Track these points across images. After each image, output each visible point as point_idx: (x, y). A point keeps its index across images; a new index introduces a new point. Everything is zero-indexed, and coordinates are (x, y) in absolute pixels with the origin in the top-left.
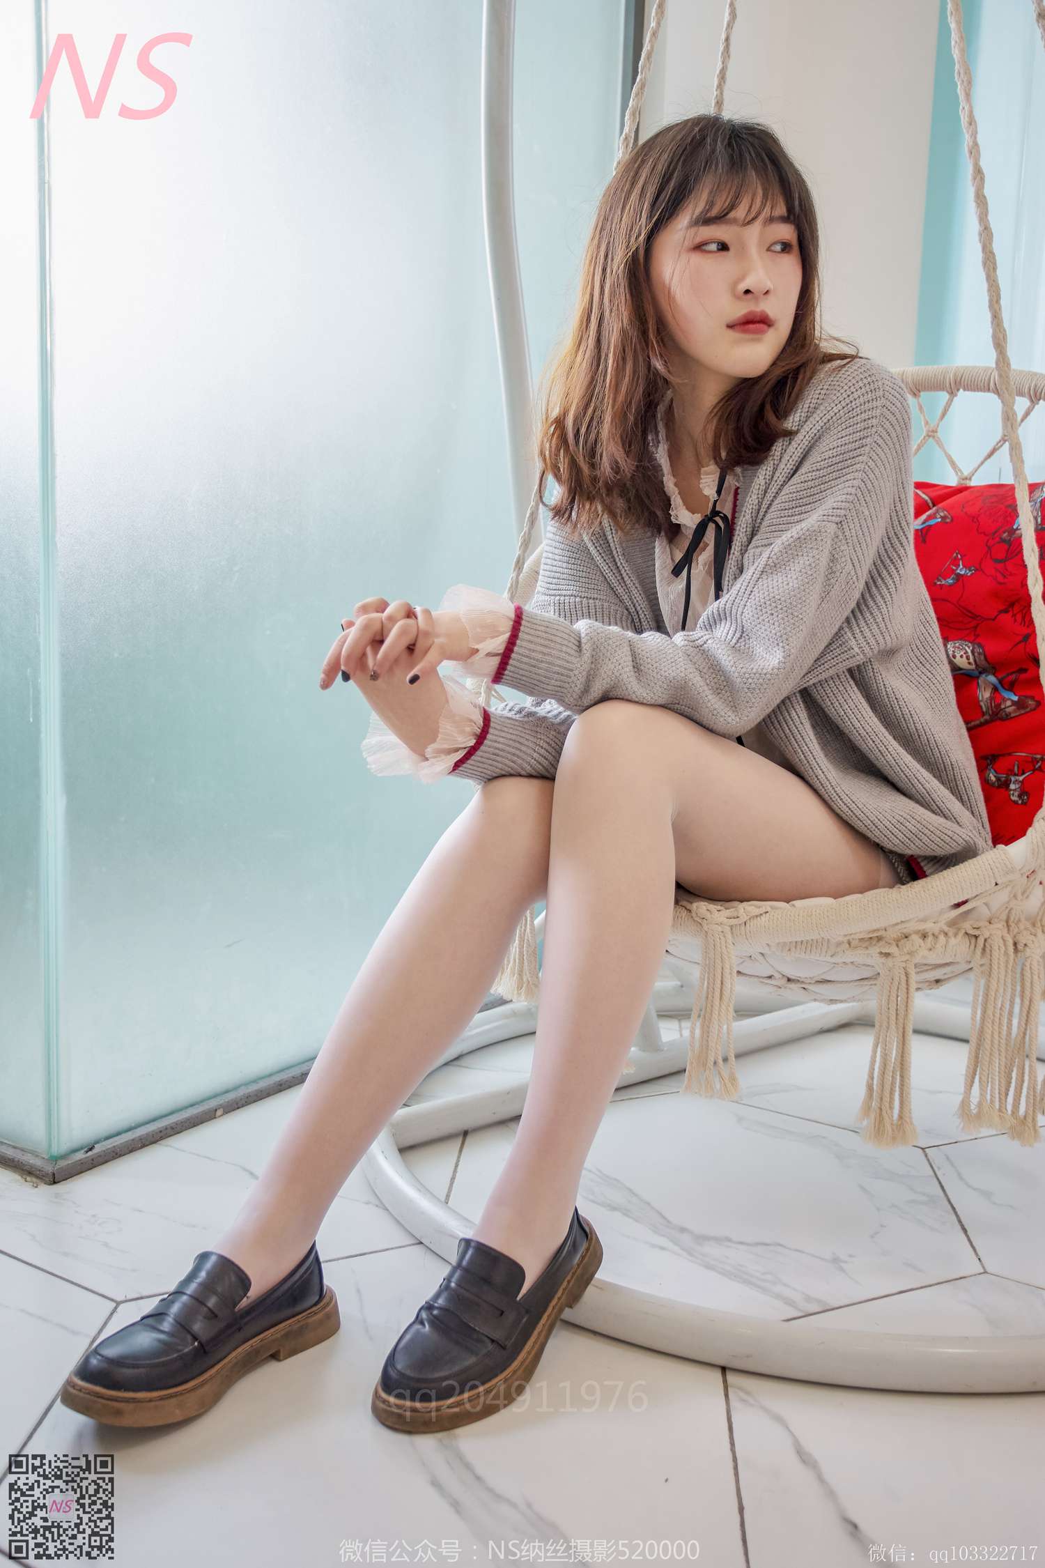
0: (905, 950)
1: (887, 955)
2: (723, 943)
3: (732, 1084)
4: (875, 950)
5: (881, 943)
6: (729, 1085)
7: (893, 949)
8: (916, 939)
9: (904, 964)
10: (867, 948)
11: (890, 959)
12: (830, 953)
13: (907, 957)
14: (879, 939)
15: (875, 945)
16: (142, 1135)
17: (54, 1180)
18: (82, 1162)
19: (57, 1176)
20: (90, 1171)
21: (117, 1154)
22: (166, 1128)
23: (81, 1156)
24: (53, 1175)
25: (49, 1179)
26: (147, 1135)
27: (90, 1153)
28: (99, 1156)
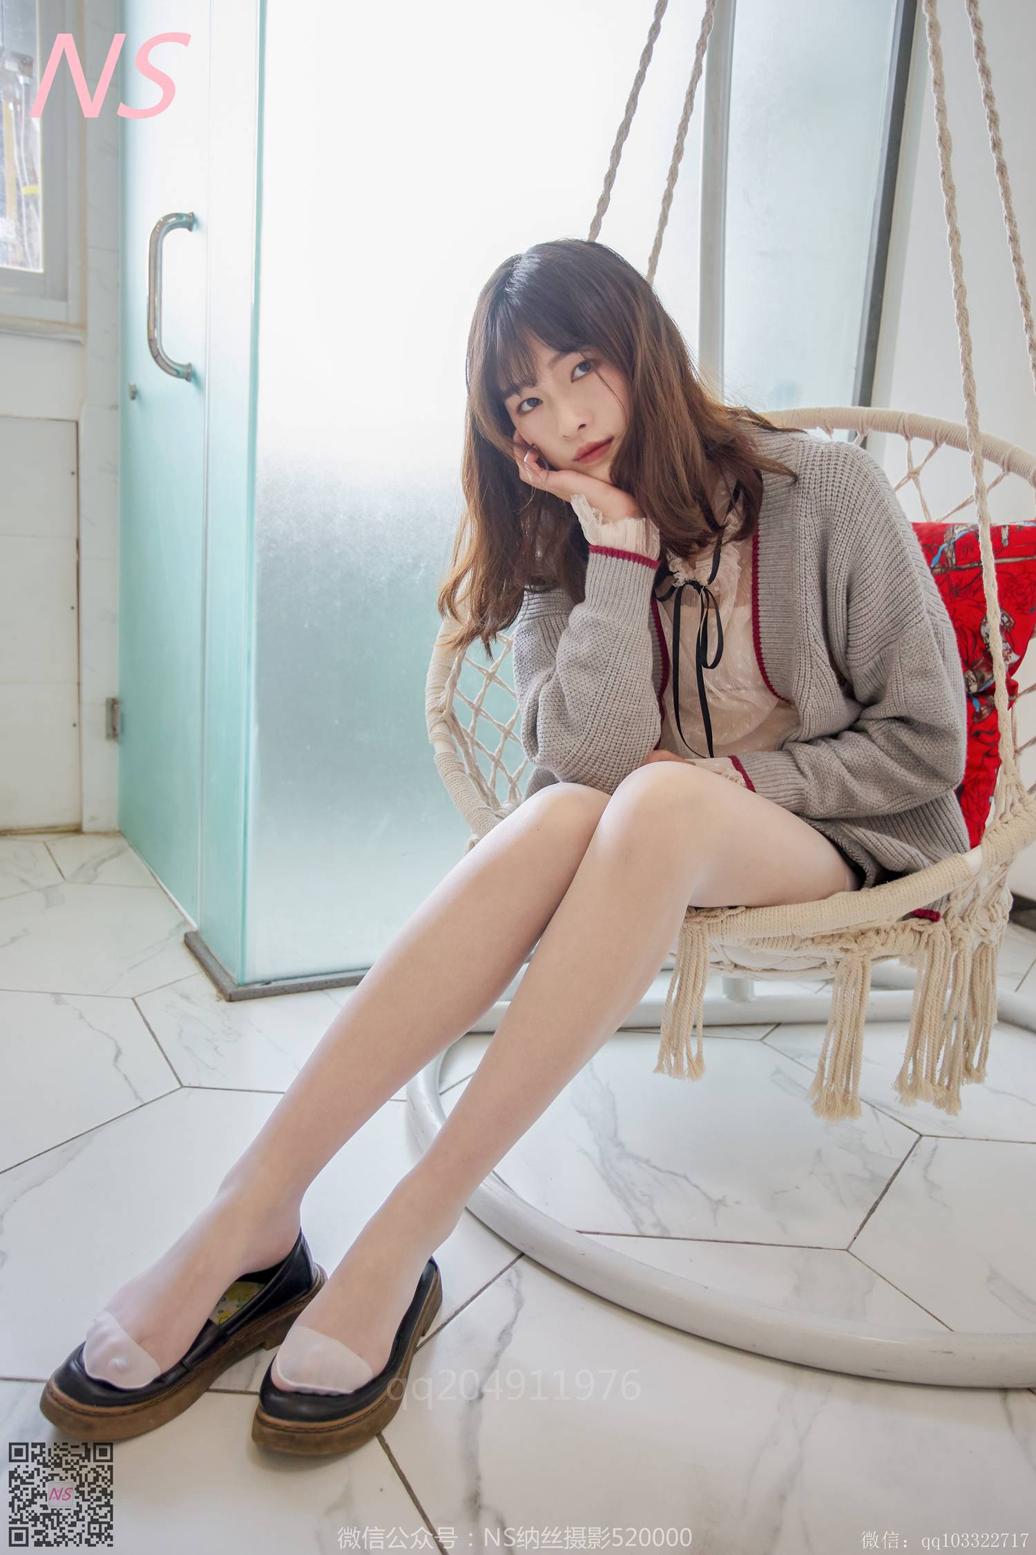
0: (863, 946)
1: (847, 950)
2: (701, 939)
3: (698, 1065)
4: (836, 947)
5: (842, 940)
6: (696, 1066)
7: (853, 946)
8: (871, 934)
9: (862, 959)
10: (829, 944)
11: (849, 954)
12: (794, 947)
13: (865, 952)
14: (841, 936)
15: (837, 941)
16: (310, 982)
17: (231, 999)
18: (255, 991)
19: (232, 997)
20: (259, 999)
21: (286, 991)
22: (331, 981)
23: (258, 986)
24: (230, 995)
25: (228, 997)
26: (314, 983)
27: (266, 986)
28: (270, 989)
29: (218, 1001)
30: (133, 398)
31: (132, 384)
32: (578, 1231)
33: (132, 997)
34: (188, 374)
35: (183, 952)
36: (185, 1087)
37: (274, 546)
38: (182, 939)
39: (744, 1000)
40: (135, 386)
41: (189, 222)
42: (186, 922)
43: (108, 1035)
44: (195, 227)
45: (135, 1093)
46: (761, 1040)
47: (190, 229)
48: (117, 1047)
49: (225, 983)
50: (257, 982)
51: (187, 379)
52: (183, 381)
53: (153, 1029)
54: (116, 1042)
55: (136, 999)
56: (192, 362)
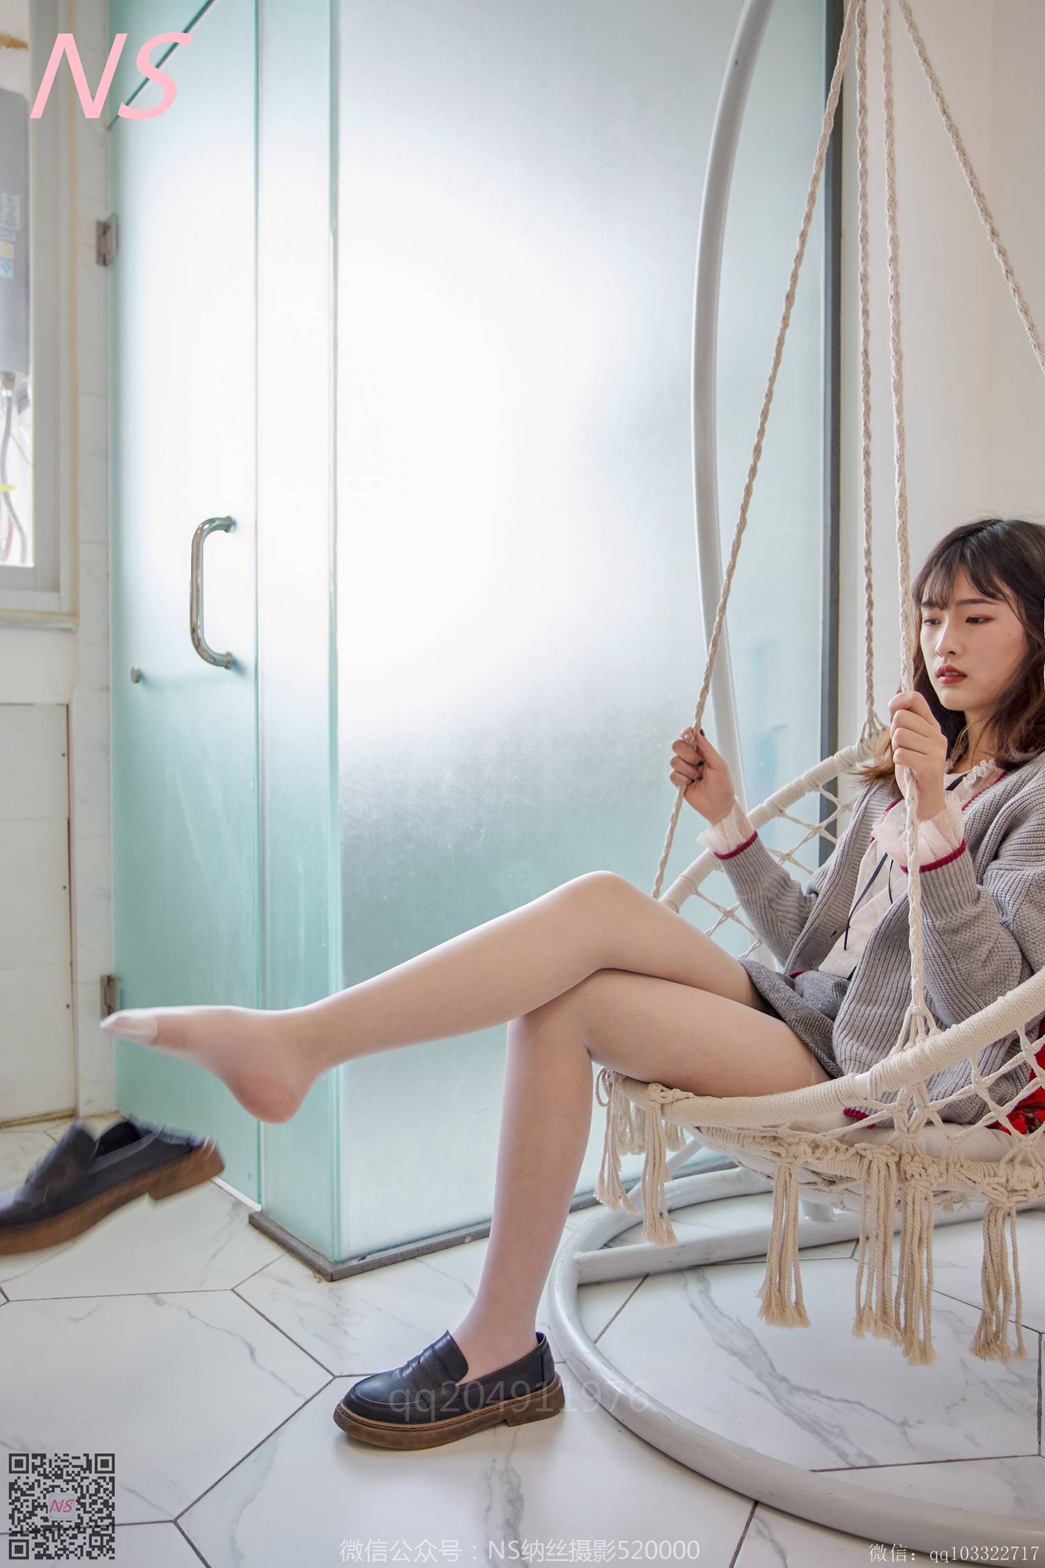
1: (779, 1155)
5: (775, 1143)
14: (775, 1139)
15: (768, 1144)
16: (403, 1252)
17: (332, 1278)
18: (354, 1268)
19: (334, 1276)
20: (359, 1275)
21: (382, 1264)
22: (423, 1248)
23: (354, 1263)
24: (332, 1275)
25: (329, 1278)
26: (407, 1252)
27: (362, 1261)
28: (368, 1264)
29: (319, 1282)
30: (137, 681)
31: (136, 668)
32: (812, 1471)
33: (231, 1288)
34: (229, 663)
35: (254, 1235)
36: (338, 1377)
37: (355, 824)
38: (246, 1220)
39: (828, 1220)
40: (139, 670)
41: (227, 525)
42: (238, 1204)
43: (230, 1332)
44: (232, 528)
45: (292, 1390)
46: (851, 1257)
47: (227, 530)
48: (246, 1343)
49: (320, 1262)
50: (352, 1258)
51: (226, 667)
52: (223, 669)
53: (272, 1321)
54: (242, 1338)
55: (235, 1289)
56: (231, 651)
